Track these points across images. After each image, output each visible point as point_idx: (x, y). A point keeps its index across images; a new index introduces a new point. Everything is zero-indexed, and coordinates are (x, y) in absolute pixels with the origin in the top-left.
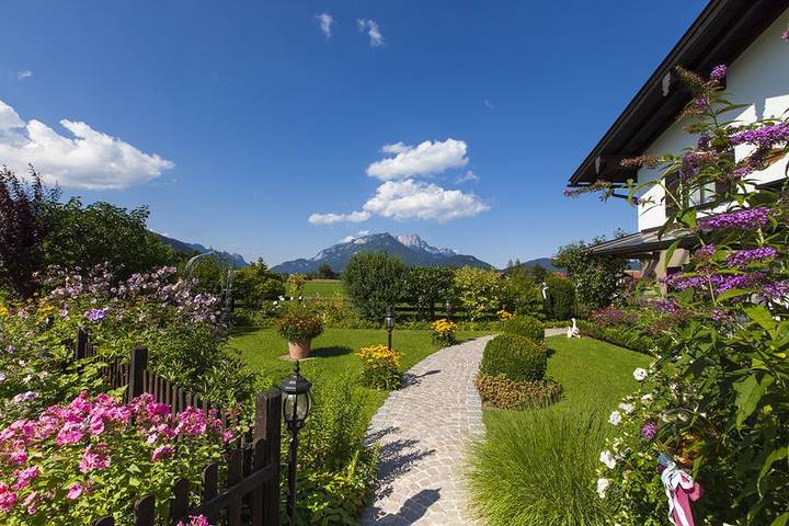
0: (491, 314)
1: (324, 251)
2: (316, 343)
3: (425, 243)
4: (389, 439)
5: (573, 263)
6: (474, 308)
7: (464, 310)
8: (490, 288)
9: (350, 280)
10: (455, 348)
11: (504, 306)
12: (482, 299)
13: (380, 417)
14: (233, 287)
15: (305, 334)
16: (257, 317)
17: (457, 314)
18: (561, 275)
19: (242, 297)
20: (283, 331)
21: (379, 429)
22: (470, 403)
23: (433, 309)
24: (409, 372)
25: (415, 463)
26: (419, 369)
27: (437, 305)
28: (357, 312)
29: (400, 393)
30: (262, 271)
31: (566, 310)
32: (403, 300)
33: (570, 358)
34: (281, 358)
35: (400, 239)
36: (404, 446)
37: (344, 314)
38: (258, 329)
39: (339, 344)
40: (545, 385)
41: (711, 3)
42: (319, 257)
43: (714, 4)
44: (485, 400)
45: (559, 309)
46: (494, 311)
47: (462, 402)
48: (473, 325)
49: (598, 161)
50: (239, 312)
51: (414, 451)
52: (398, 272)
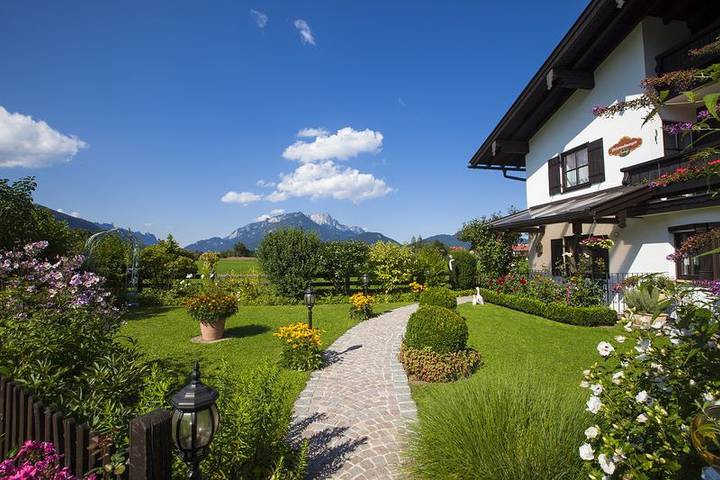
0: (404, 286)
1: (239, 230)
2: (231, 323)
3: (337, 222)
4: (315, 428)
5: (476, 236)
6: (388, 281)
7: (379, 283)
8: (402, 261)
9: (266, 256)
10: (373, 320)
11: (415, 279)
12: (395, 272)
13: (303, 403)
14: (140, 266)
15: (219, 314)
16: (167, 297)
17: (372, 287)
18: (463, 248)
19: (149, 277)
20: (194, 312)
21: (303, 417)
22: (395, 378)
23: (349, 283)
24: (330, 348)
25: (347, 455)
26: (340, 345)
27: (352, 279)
28: (273, 289)
29: (322, 373)
30: (172, 250)
31: (469, 280)
32: (319, 275)
33: (479, 324)
34: (192, 340)
35: (312, 218)
36: (332, 435)
37: (260, 291)
38: (168, 310)
39: (256, 323)
40: (467, 354)
41: (591, 3)
42: (234, 236)
43: (594, 3)
44: (410, 373)
45: (464, 280)
46: (407, 283)
47: (388, 378)
48: (387, 298)
49: (494, 145)
50: (147, 292)
51: (343, 440)
52: (315, 247)
